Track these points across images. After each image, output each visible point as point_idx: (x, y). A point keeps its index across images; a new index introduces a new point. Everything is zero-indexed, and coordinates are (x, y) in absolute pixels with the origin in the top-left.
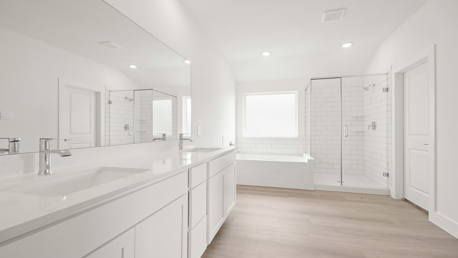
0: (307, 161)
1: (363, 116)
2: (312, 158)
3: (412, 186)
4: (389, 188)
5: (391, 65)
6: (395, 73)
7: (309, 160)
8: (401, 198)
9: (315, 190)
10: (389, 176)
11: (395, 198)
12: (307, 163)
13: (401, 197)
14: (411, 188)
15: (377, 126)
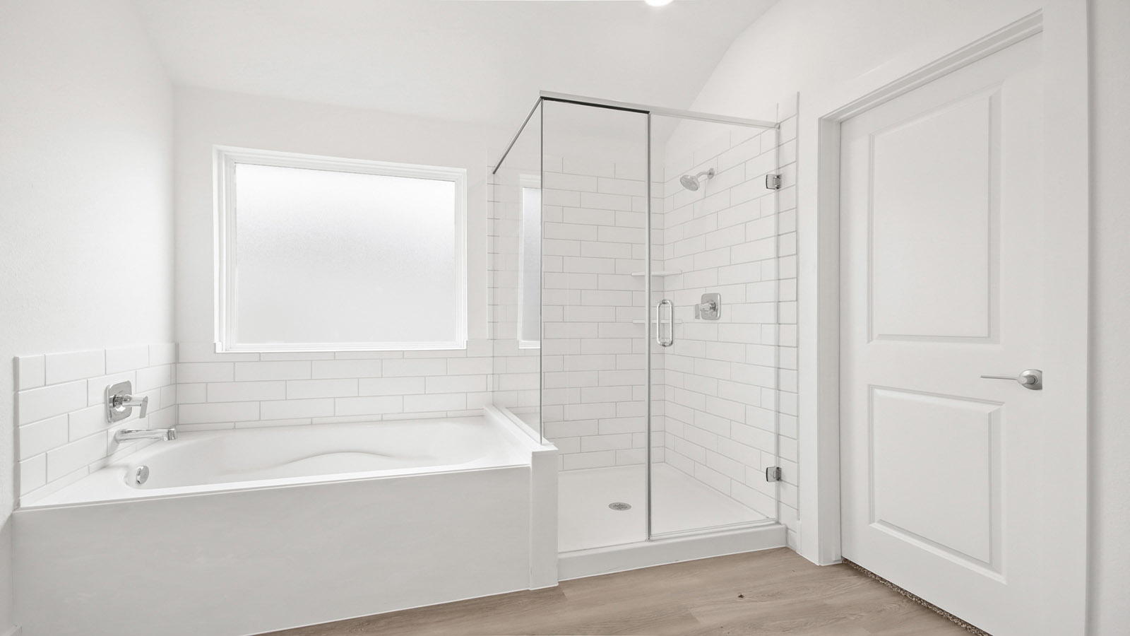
0: (527, 461)
1: (663, 277)
2: (550, 447)
3: (882, 522)
4: (782, 521)
5: (798, 93)
6: (820, 119)
7: (536, 456)
8: (834, 560)
9: (563, 584)
10: (782, 478)
11: (819, 562)
12: (529, 467)
13: (834, 558)
14: (876, 525)
15: (722, 306)
